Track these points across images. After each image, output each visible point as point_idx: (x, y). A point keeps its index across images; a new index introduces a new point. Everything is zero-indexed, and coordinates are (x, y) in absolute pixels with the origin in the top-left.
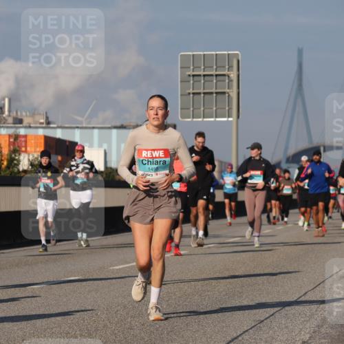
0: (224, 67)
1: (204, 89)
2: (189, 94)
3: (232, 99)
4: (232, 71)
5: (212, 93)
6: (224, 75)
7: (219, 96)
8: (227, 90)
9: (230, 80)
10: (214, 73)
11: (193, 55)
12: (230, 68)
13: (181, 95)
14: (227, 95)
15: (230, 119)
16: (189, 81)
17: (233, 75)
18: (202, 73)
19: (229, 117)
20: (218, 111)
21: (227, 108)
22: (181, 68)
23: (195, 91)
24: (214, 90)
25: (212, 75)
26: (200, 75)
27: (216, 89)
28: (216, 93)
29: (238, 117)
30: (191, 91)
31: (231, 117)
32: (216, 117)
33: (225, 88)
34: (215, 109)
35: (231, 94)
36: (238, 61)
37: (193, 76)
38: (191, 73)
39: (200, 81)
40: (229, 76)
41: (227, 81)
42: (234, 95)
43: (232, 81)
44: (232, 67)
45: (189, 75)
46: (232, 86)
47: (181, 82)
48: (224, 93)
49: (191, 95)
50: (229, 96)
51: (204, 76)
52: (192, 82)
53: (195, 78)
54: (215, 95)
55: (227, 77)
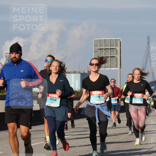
0: (114, 45)
1: (105, 55)
3: (117, 59)
4: (118, 47)
6: (114, 49)
7: (112, 58)
8: (115, 56)
9: (117, 51)
10: (109, 48)
11: (100, 40)
14: (115, 58)
15: (117, 69)
16: (98, 52)
17: (118, 49)
19: (116, 68)
21: (115, 64)
22: (94, 46)
25: (108, 49)
26: (103, 49)
27: (110, 55)
28: (110, 57)
29: (121, 68)
31: (117, 68)
32: (110, 68)
33: (114, 55)
34: (110, 64)
35: (117, 57)
36: (120, 42)
37: (100, 49)
38: (99, 48)
39: (103, 52)
40: (116, 49)
41: (115, 51)
42: (118, 58)
43: (118, 51)
44: (118, 45)
45: (98, 49)
46: (118, 53)
47: (94, 52)
48: (114, 57)
50: (116, 58)
51: (105, 49)
52: (99, 52)
53: (101, 50)
54: (110, 58)
55: (115, 50)
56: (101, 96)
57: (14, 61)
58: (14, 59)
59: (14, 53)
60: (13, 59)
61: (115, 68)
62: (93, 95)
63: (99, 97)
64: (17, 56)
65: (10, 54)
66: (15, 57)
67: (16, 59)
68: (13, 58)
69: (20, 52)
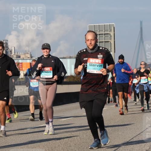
0: (108, 30)
1: (99, 40)
3: (112, 44)
10: (103, 33)
11: (94, 25)
21: (110, 48)
27: (105, 40)
41: (109, 36)
43: (112, 36)
44: (111, 30)
54: (104, 43)
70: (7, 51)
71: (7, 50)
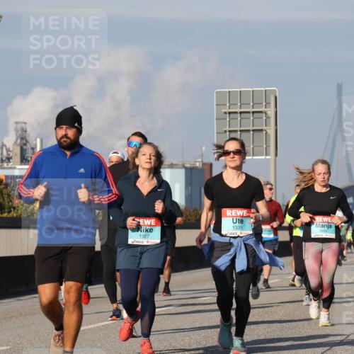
0: (262, 104)
1: (240, 127)
2: (226, 131)
3: (269, 136)
4: (270, 107)
5: (249, 131)
6: (261, 112)
7: (256, 134)
8: (264, 128)
9: (268, 118)
10: (251, 110)
11: (229, 92)
12: (267, 105)
13: (217, 133)
14: (264, 132)
15: (268, 157)
16: (226, 119)
17: (271, 112)
18: (238, 110)
19: (266, 155)
20: (255, 149)
21: (265, 146)
22: (217, 105)
23: (231, 129)
24: (251, 128)
25: (249, 112)
26: (236, 113)
27: (253, 126)
28: (253, 130)
29: (276, 155)
30: (227, 129)
31: (269, 155)
32: (253, 155)
33: (262, 126)
34: (252, 146)
35: (268, 131)
36: (276, 98)
37: (230, 113)
38: (227, 110)
39: (236, 119)
40: (266, 113)
41: (264, 118)
42: (271, 132)
43: (269, 118)
44: (269, 103)
45: (225, 113)
46: (270, 123)
47: (217, 119)
48: (262, 130)
49: (228, 133)
50: (266, 133)
51: (241, 113)
52: (228, 119)
53: (232, 115)
54: (252, 132)
55: (264, 114)
56: (244, 219)
57: (65, 144)
58: (65, 139)
59: (64, 127)
60: (62, 140)
61: (263, 155)
62: (229, 216)
63: (242, 222)
64: (71, 133)
65: (55, 129)
66: (66, 136)
67: (68, 141)
68: (62, 138)
69: (76, 125)
70: (24, 147)
71: (25, 144)
